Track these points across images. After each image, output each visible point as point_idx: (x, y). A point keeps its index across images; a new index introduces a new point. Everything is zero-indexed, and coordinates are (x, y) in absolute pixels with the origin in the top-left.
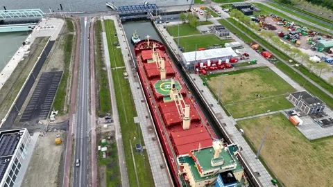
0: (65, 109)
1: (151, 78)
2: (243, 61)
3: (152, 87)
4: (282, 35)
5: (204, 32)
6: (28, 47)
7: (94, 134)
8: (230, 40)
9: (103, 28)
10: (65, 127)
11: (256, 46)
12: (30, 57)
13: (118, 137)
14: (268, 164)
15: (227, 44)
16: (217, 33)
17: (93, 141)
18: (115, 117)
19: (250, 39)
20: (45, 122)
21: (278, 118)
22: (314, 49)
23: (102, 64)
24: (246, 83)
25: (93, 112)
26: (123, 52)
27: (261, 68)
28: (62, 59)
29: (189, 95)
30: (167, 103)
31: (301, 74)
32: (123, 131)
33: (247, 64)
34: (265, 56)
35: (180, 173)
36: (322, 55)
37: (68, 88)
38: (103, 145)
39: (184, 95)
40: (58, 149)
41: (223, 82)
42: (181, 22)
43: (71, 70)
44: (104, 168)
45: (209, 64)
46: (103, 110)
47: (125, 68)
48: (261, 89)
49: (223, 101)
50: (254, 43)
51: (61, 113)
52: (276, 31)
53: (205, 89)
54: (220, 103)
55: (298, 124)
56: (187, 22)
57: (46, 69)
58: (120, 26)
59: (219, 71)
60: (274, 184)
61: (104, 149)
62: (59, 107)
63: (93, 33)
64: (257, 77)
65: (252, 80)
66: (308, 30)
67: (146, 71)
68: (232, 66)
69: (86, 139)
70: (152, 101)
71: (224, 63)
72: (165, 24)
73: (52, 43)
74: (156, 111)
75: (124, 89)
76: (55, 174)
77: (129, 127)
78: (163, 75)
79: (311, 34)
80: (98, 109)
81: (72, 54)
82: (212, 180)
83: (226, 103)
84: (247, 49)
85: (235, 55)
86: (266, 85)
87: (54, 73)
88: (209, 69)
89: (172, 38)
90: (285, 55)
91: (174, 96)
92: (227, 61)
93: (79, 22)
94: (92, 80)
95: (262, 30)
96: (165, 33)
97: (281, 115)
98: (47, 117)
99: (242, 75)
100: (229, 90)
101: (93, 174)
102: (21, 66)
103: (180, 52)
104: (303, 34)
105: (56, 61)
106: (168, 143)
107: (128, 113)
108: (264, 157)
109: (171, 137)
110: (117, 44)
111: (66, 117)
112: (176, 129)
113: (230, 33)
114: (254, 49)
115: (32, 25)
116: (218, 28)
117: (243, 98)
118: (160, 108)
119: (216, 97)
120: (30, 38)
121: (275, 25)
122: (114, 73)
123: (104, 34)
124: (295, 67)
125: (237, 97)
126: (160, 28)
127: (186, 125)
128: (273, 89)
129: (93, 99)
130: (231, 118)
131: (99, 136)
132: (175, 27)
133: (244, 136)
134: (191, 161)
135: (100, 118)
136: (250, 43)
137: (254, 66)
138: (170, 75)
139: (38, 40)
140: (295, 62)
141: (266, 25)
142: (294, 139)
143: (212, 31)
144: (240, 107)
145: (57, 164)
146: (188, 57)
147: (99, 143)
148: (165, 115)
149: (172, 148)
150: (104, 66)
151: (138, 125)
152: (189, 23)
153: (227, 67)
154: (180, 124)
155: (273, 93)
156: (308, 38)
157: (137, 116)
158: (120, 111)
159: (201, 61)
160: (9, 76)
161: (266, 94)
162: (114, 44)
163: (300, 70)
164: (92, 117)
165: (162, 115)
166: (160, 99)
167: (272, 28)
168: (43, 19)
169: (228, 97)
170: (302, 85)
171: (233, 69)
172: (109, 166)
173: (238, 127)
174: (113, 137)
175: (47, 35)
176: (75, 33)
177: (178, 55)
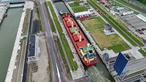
0: (43, 30)
1: (69, 27)
2: (93, 15)
3: (69, 30)
4: (106, 6)
5: (81, 5)
6: (25, 12)
7: (52, 36)
8: (90, 8)
9: (48, 5)
10: (44, 35)
11: (97, 10)
12: (27, 16)
13: (59, 37)
14: (96, 41)
15: (88, 10)
16: (86, 6)
17: (53, 38)
18: (57, 32)
19: (96, 7)
20: (39, 34)
21: (100, 31)
22: (115, 11)
23: (50, 17)
24: (93, 22)
25: (51, 31)
26: (56, 13)
27: (98, 17)
28: (37, 16)
29: (81, 32)
30: (74, 35)
31: (109, 19)
32: (60, 35)
33: (94, 16)
34: (100, 14)
35: (79, 52)
36: (116, 13)
37: (42, 25)
38: (56, 38)
39: (79, 32)
40: (44, 40)
41: (86, 22)
42: (74, 2)
43: (41, 19)
44: (57, 43)
45: (82, 16)
46: (54, 30)
47: (57, 19)
48: (97, 23)
49: (86, 27)
50: (97, 9)
51: (42, 31)
52: (105, 5)
53: (81, 24)
54: (85, 28)
55: (104, 32)
56: (76, 1)
57: (33, 19)
58: (53, 4)
59: (85, 19)
60: (96, 44)
61: (56, 39)
62: (41, 30)
63: (45, 7)
64: (96, 20)
65: (95, 21)
66: (115, 4)
67: (67, 25)
68: (89, 17)
69: (51, 37)
70: (70, 34)
71: (87, 16)
72: (68, 3)
73: (32, 11)
74: (71, 37)
75: (58, 25)
76: (45, 45)
77: (61, 34)
78: (72, 26)
79: (115, 5)
80: (52, 30)
81: (40, 14)
82: (87, 53)
83: (87, 27)
84: (95, 11)
85: (90, 13)
86: (98, 22)
87: (36, 21)
88: (83, 18)
89: (71, 8)
90: (105, 13)
91: (76, 32)
92: (88, 15)
93: (38, 2)
94: (48, 22)
95: (100, 4)
96: (68, 6)
97: (101, 30)
98: (39, 32)
99: (92, 19)
100: (88, 24)
101: (55, 44)
102: (26, 19)
103: (74, 13)
104: (113, 6)
105: (35, 17)
106: (75, 45)
107: (60, 31)
108: (95, 39)
109: (76, 44)
110: (54, 11)
111: (44, 32)
112: (77, 42)
113: (90, 6)
114: (97, 11)
115: (23, 4)
116: (86, 4)
117: (92, 26)
118: (72, 36)
119: (84, 26)
120: (24, 9)
121: (104, 2)
122: (54, 20)
123: (48, 7)
124: (108, 17)
125: (90, 26)
126: (67, 4)
127: (80, 40)
128: (100, 23)
129: (50, 28)
130: (88, 31)
131: (54, 36)
132: (72, 4)
133: (91, 35)
134: (82, 49)
135: (53, 33)
136: (96, 9)
137: (96, 17)
138: (75, 26)
139: (27, 10)
140: (108, 15)
141: (102, 2)
142: (103, 35)
143: (84, 5)
144: (90, 28)
145: (45, 43)
146: (76, 15)
147: (54, 38)
148: (74, 38)
149: (77, 47)
150: (51, 18)
151: (64, 34)
152: (76, 2)
153: (88, 17)
154: (79, 40)
155: (100, 24)
156: (114, 7)
157: (63, 31)
158: (58, 31)
159: (80, 16)
160: (23, 22)
161: (98, 25)
162: (53, 11)
163: (109, 18)
164: (51, 32)
165: (73, 38)
166: (72, 34)
167: (104, 3)
168: (26, 2)
169: (87, 26)
170: (108, 22)
171: (90, 18)
172: (58, 43)
173: (89, 33)
174: (58, 37)
175: (30, 8)
176: (38, 7)
177: (73, 14)
